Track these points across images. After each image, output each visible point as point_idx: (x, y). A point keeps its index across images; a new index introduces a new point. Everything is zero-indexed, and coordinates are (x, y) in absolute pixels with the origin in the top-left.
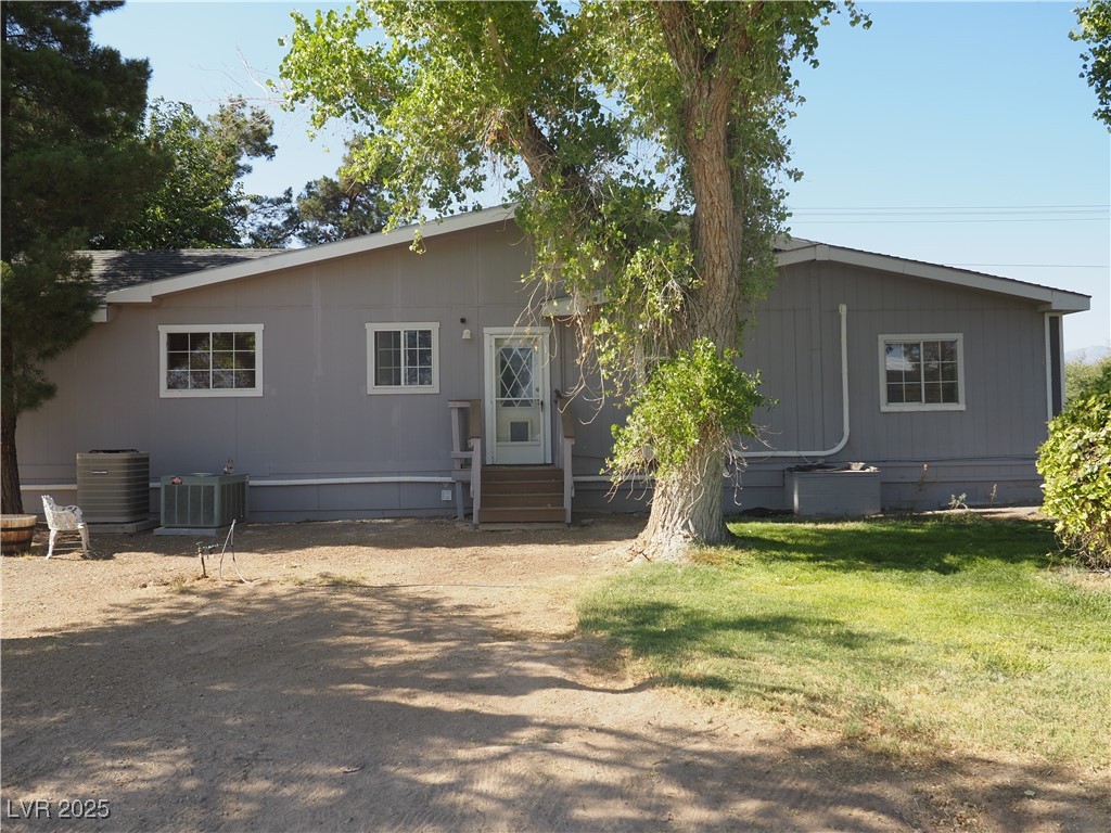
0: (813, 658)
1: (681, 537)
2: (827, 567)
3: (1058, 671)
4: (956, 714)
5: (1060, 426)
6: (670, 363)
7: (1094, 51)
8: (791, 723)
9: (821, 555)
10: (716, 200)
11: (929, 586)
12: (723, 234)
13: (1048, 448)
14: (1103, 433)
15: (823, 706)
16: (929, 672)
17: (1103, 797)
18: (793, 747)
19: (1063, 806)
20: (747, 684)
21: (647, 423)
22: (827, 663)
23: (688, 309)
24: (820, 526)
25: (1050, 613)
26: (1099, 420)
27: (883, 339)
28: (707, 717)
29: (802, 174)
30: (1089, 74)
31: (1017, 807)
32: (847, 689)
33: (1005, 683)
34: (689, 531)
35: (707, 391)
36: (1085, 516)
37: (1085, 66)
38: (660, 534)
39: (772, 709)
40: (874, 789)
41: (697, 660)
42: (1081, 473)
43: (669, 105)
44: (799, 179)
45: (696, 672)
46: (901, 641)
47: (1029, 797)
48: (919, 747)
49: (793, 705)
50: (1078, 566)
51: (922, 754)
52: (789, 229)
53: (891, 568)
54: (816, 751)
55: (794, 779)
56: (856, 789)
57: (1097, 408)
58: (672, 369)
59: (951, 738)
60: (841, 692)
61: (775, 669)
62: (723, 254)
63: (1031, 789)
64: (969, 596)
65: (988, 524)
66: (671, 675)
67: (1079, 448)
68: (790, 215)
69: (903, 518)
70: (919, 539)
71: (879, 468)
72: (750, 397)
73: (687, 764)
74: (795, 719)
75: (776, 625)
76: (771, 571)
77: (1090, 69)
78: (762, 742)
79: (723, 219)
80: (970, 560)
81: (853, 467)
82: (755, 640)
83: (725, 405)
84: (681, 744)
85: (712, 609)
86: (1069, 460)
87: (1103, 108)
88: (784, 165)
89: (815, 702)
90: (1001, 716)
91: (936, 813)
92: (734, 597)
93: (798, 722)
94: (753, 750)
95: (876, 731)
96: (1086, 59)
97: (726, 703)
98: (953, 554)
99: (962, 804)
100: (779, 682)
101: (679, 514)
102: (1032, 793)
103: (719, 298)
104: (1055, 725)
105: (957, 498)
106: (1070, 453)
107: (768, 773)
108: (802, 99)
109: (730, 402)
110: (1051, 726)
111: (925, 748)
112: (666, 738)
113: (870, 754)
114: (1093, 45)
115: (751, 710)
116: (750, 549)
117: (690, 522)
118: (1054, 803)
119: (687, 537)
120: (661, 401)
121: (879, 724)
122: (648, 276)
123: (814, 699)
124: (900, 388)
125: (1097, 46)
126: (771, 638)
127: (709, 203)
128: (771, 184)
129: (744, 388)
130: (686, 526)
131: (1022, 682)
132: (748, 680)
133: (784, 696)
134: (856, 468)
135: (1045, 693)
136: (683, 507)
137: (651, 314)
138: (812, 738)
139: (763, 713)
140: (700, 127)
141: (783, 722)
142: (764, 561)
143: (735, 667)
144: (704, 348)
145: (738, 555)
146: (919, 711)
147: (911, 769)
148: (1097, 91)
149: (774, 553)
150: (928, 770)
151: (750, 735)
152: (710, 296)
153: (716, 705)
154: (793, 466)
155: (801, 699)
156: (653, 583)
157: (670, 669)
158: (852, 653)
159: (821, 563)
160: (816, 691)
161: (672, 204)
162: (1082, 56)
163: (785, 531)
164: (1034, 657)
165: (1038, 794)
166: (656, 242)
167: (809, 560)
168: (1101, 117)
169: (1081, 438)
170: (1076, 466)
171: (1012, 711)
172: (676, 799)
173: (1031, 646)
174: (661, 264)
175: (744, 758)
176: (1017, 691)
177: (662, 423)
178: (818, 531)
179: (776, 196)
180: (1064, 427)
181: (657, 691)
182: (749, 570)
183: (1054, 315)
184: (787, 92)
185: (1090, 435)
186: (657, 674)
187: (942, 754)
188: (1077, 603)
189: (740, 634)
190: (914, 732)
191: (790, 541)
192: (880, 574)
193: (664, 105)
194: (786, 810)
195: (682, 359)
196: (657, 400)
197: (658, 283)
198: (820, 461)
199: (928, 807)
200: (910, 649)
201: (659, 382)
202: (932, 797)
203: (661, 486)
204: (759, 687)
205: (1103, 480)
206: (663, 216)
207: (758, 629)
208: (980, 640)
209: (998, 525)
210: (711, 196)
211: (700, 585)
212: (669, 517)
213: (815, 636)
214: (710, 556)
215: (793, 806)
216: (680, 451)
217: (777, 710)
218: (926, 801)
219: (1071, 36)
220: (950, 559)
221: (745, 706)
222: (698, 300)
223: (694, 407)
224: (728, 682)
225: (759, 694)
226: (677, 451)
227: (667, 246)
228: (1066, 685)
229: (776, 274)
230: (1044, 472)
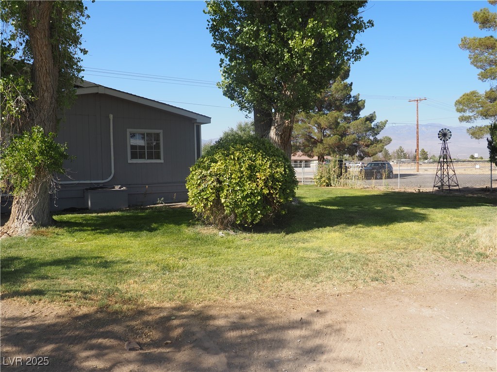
0: (88, 274)
1: (27, 223)
2: (100, 233)
3: (189, 267)
4: (147, 290)
5: (194, 169)
6: (20, 137)
7: (212, 19)
8: (74, 306)
9: (98, 227)
10: (44, 58)
11: (144, 238)
12: (48, 76)
13: (190, 178)
14: (209, 172)
15: (90, 295)
16: (139, 274)
17: (200, 314)
18: (74, 316)
19: (185, 320)
20: (53, 291)
21: (7, 168)
22: (94, 276)
23: (29, 111)
24: (99, 215)
25: (189, 244)
26: (208, 167)
27: (129, 131)
28: (31, 310)
29: (87, 51)
30: (210, 28)
31: (167, 324)
32: (102, 286)
33: (169, 275)
34: (32, 220)
35: (39, 152)
36: (203, 205)
37: (208, 25)
38: (16, 223)
39: (65, 301)
40: (109, 329)
41: (29, 283)
42: (201, 188)
43: (17, 7)
44: (86, 54)
45: (27, 288)
46: (129, 262)
47: (174, 319)
48: (130, 307)
49: (75, 297)
50: (201, 225)
51: (132, 309)
52: (83, 77)
53: (128, 231)
54: (85, 316)
55: (73, 331)
56: (101, 330)
57: (207, 162)
58: (21, 140)
59: (145, 300)
60: (99, 288)
61: (68, 282)
62: (48, 86)
63: (174, 316)
64: (159, 240)
65: (171, 210)
66: (14, 292)
67: (200, 177)
68: (83, 70)
69: (136, 209)
70: (142, 218)
71: (127, 188)
72: (62, 155)
73: (18, 334)
74: (76, 303)
75: (71, 262)
76: (74, 236)
77: (210, 26)
78: (59, 317)
79: (47, 68)
80: (162, 225)
81: (116, 188)
82: (61, 269)
83: (48, 159)
84: (16, 325)
85: (40, 257)
86: (197, 183)
87: (215, 43)
88: (79, 46)
89: (86, 294)
90: (165, 289)
91: (136, 334)
92: (53, 250)
93: (77, 305)
94: (54, 321)
95: (113, 303)
96: (209, 22)
97: (42, 301)
98: (155, 223)
99: (146, 328)
100: (70, 288)
101: (26, 212)
102: (174, 318)
103: (46, 107)
104: (185, 289)
105: (160, 200)
106: (197, 180)
107: (60, 331)
108: (89, 17)
109: (51, 157)
110: (184, 289)
111: (134, 307)
112: (9, 323)
113: (109, 313)
114: (212, 17)
115: (55, 302)
116: (63, 227)
117: (32, 216)
118: (182, 320)
119: (31, 223)
120: (15, 156)
121: (114, 299)
122: (7, 93)
123: (86, 293)
124: (137, 152)
125: (213, 17)
126: (68, 268)
127: (40, 59)
128: (74, 55)
129: (58, 151)
130: (30, 218)
131: (175, 274)
132: (55, 289)
133: (72, 294)
134: (117, 188)
135: (183, 277)
136: (28, 209)
137: (9, 112)
138: (84, 310)
139: (61, 303)
140: (34, 21)
141: (70, 306)
142: (70, 232)
143: (49, 283)
144: (37, 131)
145: (57, 230)
146: (132, 291)
147: (126, 317)
148: (213, 36)
149: (75, 228)
150: (134, 316)
151: (53, 315)
152: (41, 105)
153: (37, 303)
154: (88, 187)
155: (79, 294)
156: (10, 247)
157: (13, 289)
158: (106, 270)
159: (98, 231)
160: (87, 289)
161: (20, 57)
162: (208, 21)
163: (82, 217)
164: (181, 263)
165: (177, 317)
166: (11, 76)
167: (92, 230)
168: (214, 46)
169: (201, 174)
170: (199, 185)
171: (170, 286)
172: (10, 352)
173: (180, 259)
174: (14, 87)
175: (49, 326)
176: (172, 277)
177: (16, 167)
178: (98, 217)
179: (76, 60)
180: (196, 169)
181: (5, 301)
182: (62, 237)
183: (198, 124)
184: (82, 12)
185: (204, 172)
186: (7, 292)
187: (140, 308)
188: (199, 239)
189: (53, 267)
190: (129, 300)
191: (84, 222)
192: (124, 234)
193: (14, 6)
194: (67, 346)
195: (26, 136)
196: (13, 156)
197: (13, 97)
198: (101, 185)
199: (132, 331)
200: (132, 265)
201: (14, 147)
202: (134, 327)
203: (16, 199)
204: (60, 291)
205: (209, 190)
206: (15, 63)
207: (63, 264)
208: (161, 258)
209: (175, 210)
210: (41, 56)
211: (36, 246)
212: (21, 214)
213: (90, 264)
214: (43, 232)
215: (71, 344)
216: (25, 181)
217: (68, 301)
218: (132, 329)
219: (204, 11)
220: (154, 225)
221: (52, 301)
222: (35, 107)
223: (32, 159)
224: (44, 291)
225: (59, 295)
226: (24, 181)
227: (18, 79)
228: (191, 272)
229: (77, 98)
230: (189, 188)
